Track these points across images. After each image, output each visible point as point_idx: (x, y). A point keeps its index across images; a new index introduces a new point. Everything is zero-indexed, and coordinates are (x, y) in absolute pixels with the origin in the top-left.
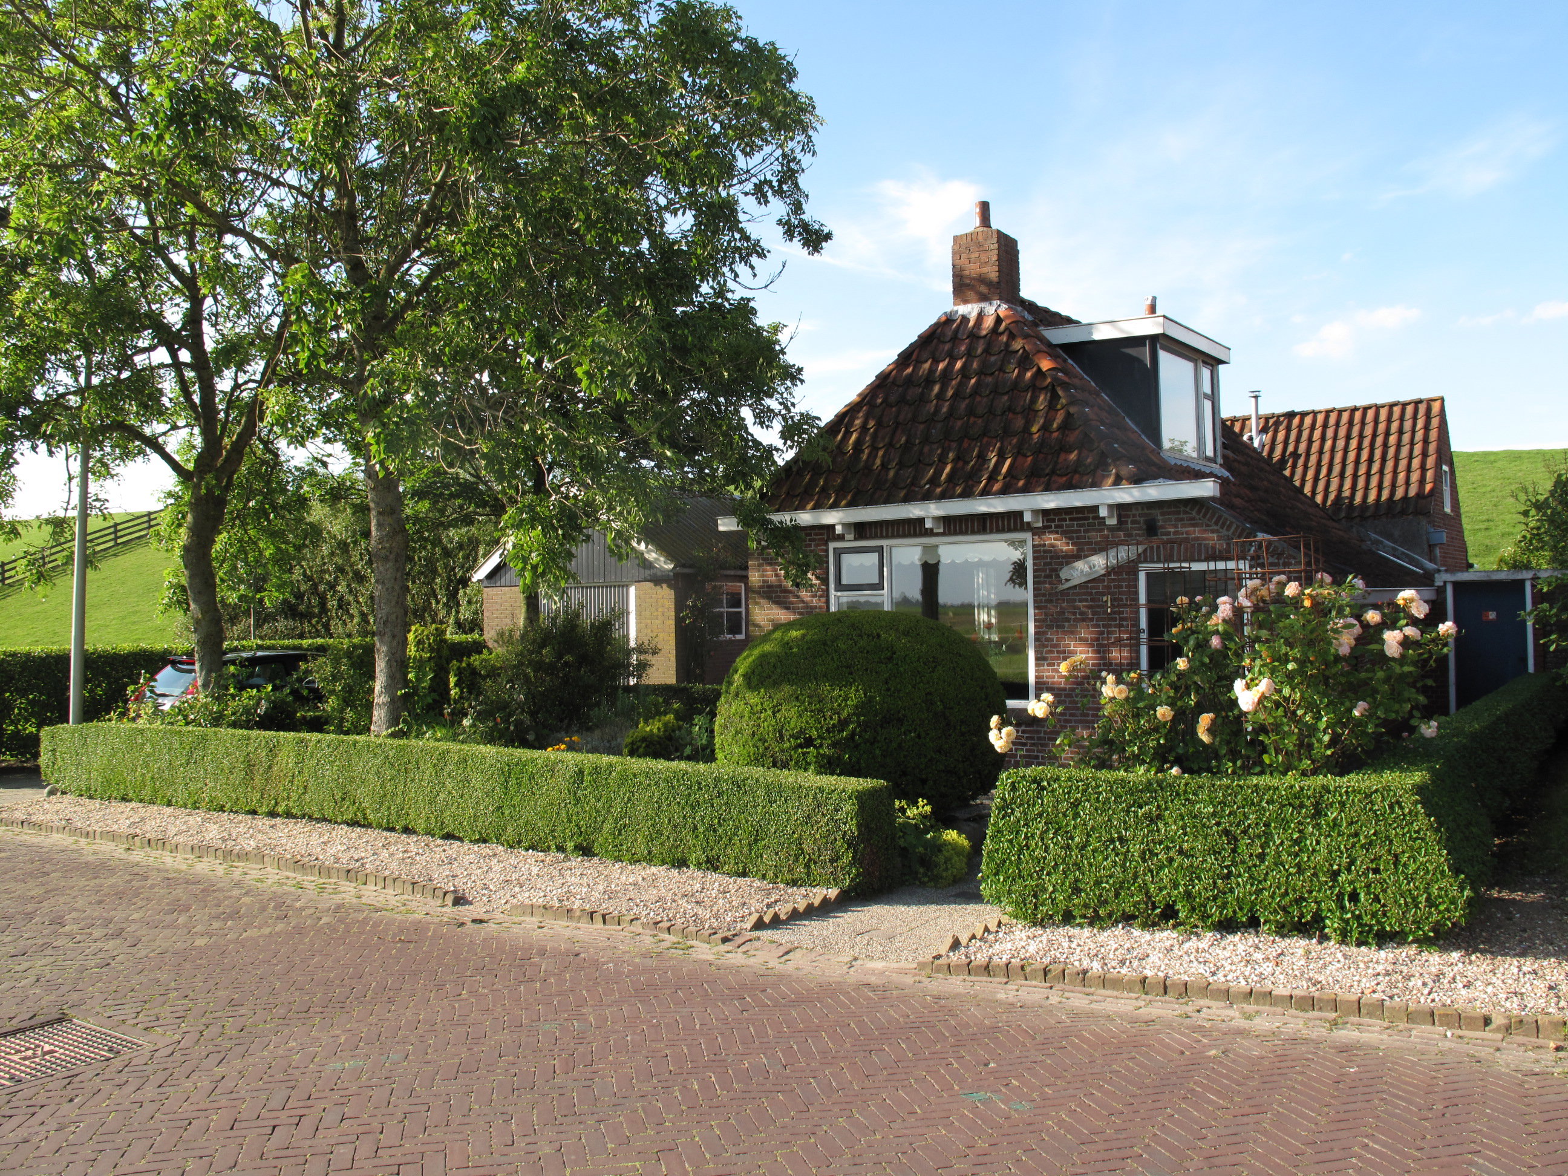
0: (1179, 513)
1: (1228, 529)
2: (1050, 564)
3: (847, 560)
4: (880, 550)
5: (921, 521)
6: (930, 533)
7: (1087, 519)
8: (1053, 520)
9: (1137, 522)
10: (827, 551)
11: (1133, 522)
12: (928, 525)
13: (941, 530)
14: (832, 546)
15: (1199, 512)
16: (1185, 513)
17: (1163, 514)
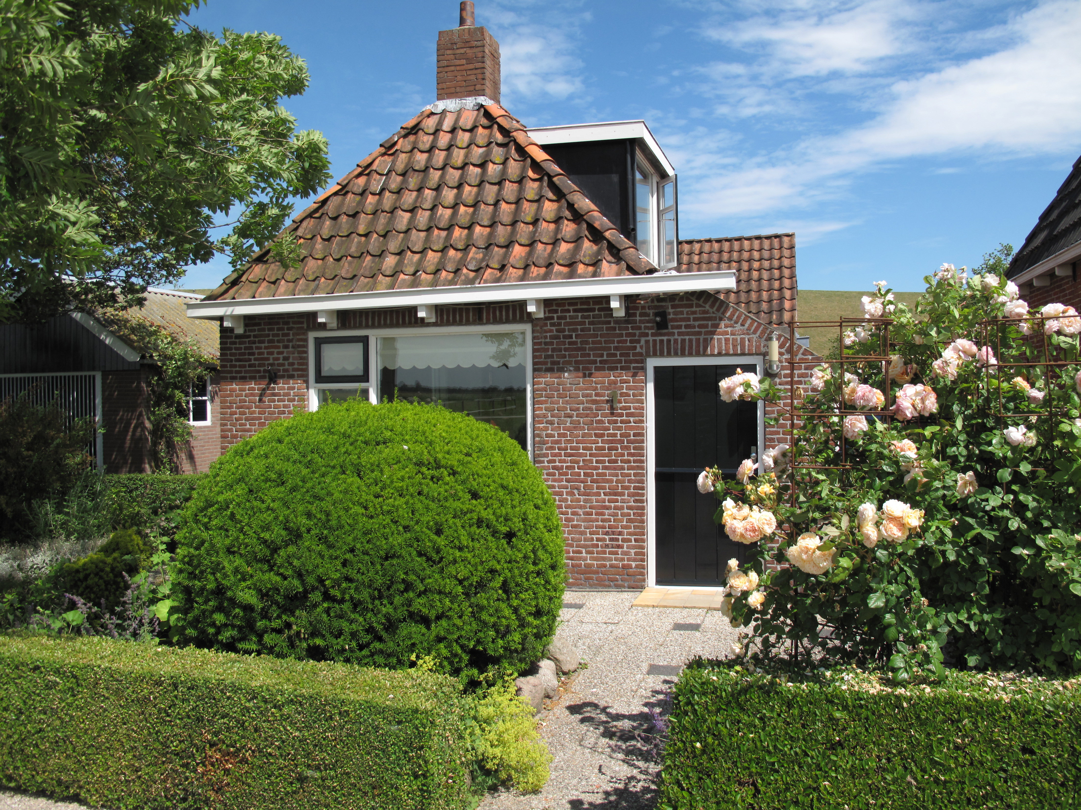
0: (691, 306)
1: (743, 325)
2: (552, 356)
3: (329, 352)
4: (365, 341)
5: (413, 310)
6: (422, 323)
7: (593, 310)
8: (556, 311)
9: (647, 315)
10: (306, 340)
11: (641, 315)
12: (421, 314)
13: (433, 320)
14: (312, 335)
15: (712, 306)
16: (698, 306)
17: (673, 307)
